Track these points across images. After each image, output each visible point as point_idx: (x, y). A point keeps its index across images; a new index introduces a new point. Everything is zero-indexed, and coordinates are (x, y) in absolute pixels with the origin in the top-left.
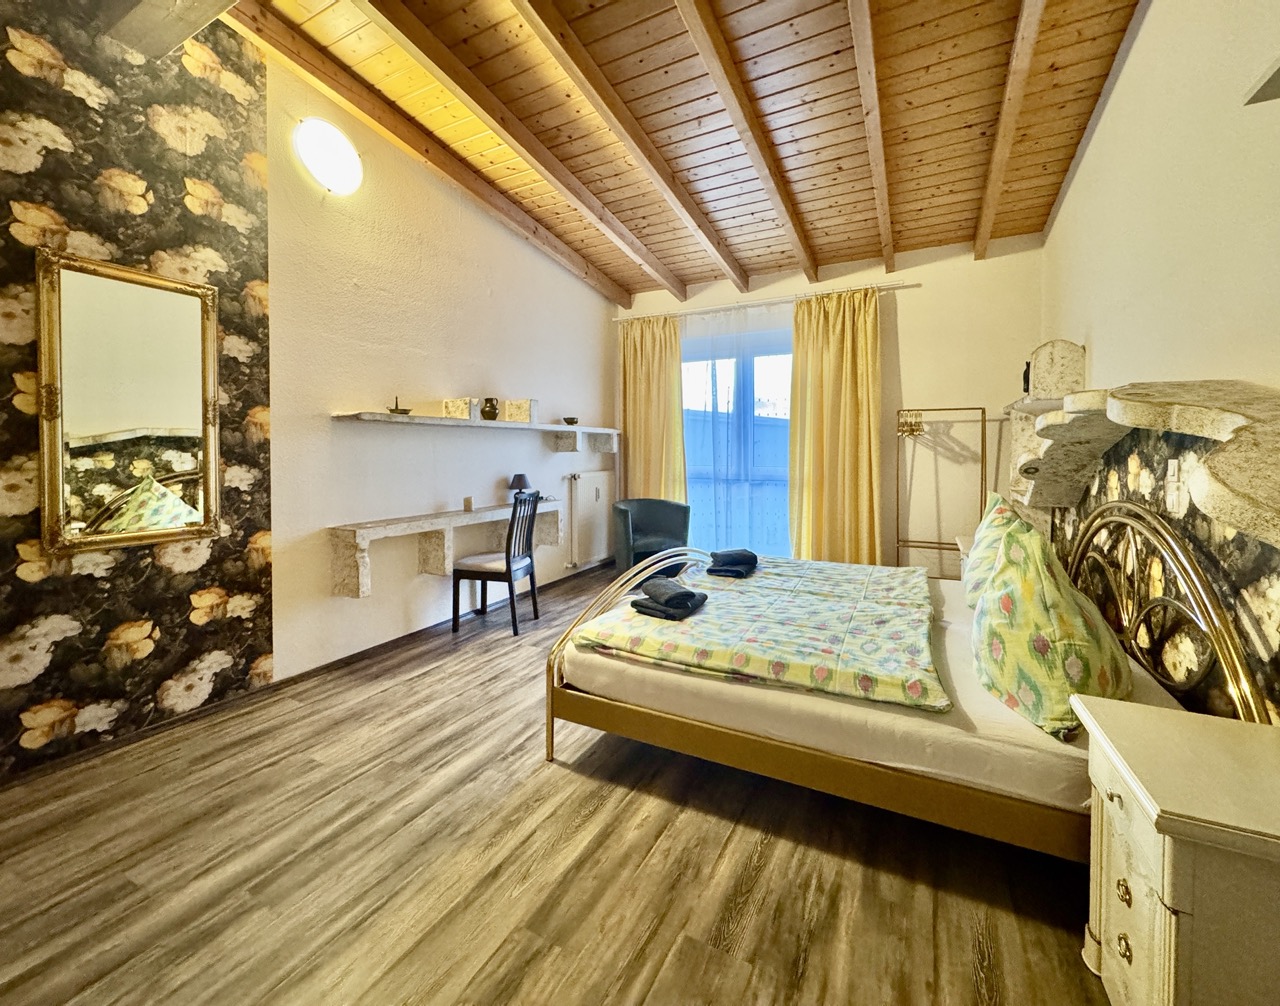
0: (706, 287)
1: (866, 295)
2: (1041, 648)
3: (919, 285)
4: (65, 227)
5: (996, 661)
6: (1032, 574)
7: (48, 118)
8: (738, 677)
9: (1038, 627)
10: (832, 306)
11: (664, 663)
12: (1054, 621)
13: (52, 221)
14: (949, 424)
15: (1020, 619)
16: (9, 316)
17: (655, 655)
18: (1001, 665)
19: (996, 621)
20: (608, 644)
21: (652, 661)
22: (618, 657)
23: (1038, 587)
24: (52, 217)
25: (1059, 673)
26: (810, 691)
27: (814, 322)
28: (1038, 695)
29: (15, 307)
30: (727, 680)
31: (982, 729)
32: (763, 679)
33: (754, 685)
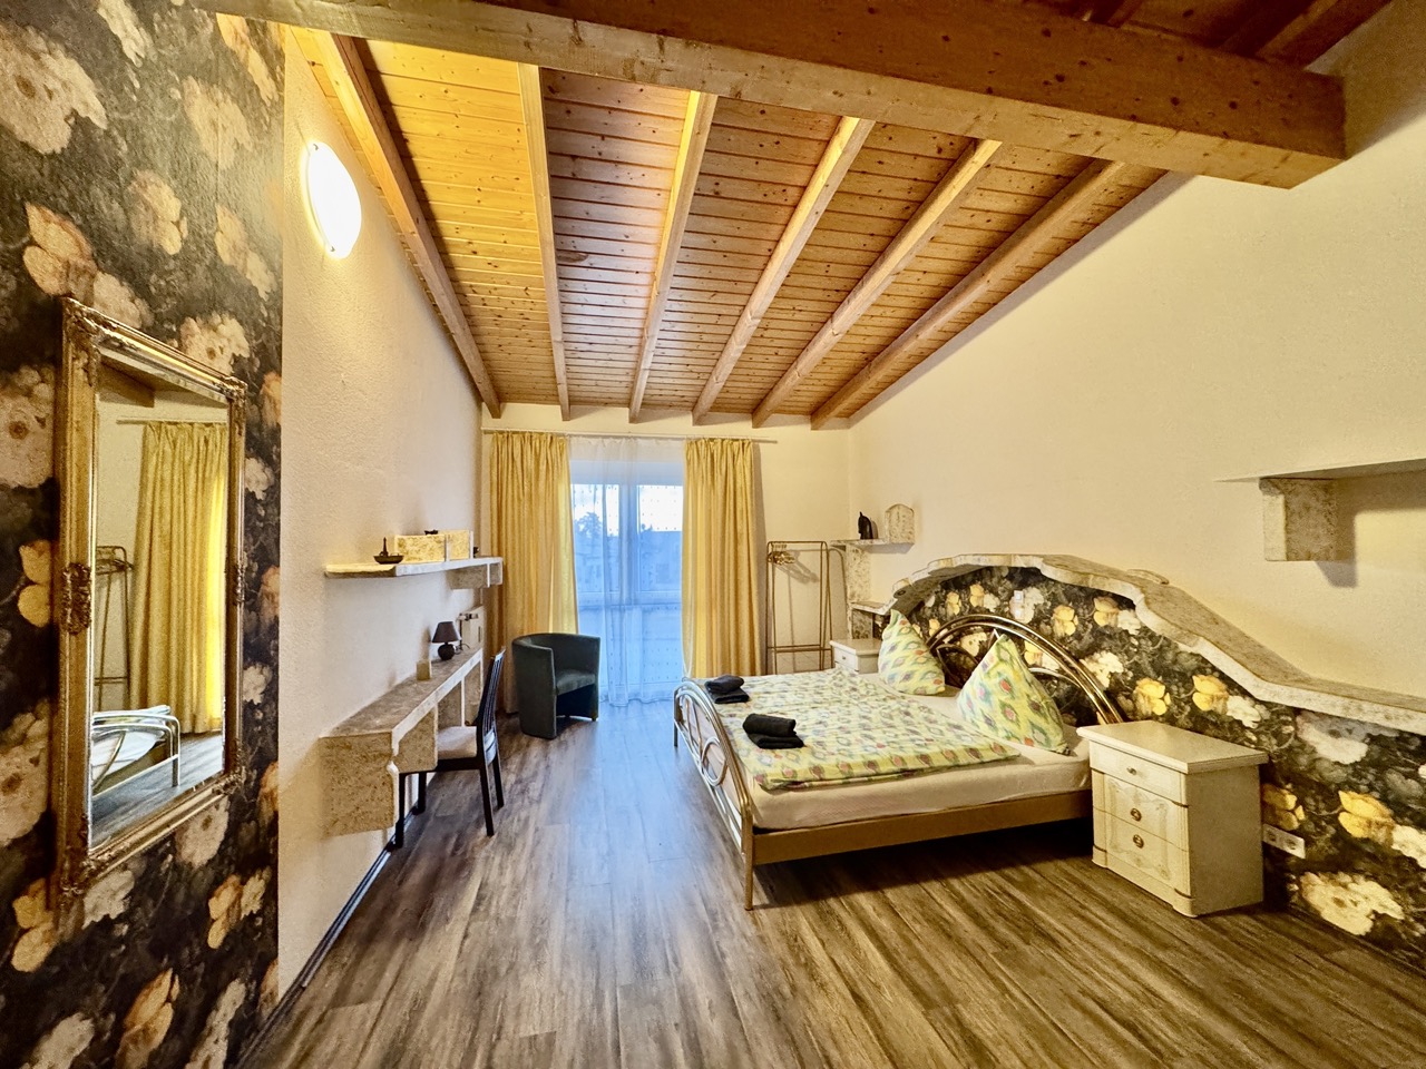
0: (594, 410)
1: (743, 444)
2: (1036, 708)
3: (775, 442)
4: (91, 264)
5: (1012, 721)
6: (1016, 666)
7: (80, 60)
8: (906, 773)
9: (1028, 696)
10: (717, 449)
11: (851, 780)
12: (1036, 692)
13: (76, 250)
14: (797, 552)
15: (1017, 694)
16: (18, 430)
17: (841, 776)
18: (1017, 722)
19: (1005, 697)
20: (798, 780)
21: (841, 781)
22: (811, 788)
23: (1021, 674)
24: (79, 245)
25: (1050, 719)
26: (949, 768)
27: (703, 461)
28: (1045, 734)
29: (27, 412)
30: (898, 779)
31: (1036, 762)
32: (922, 770)
33: (918, 775)
